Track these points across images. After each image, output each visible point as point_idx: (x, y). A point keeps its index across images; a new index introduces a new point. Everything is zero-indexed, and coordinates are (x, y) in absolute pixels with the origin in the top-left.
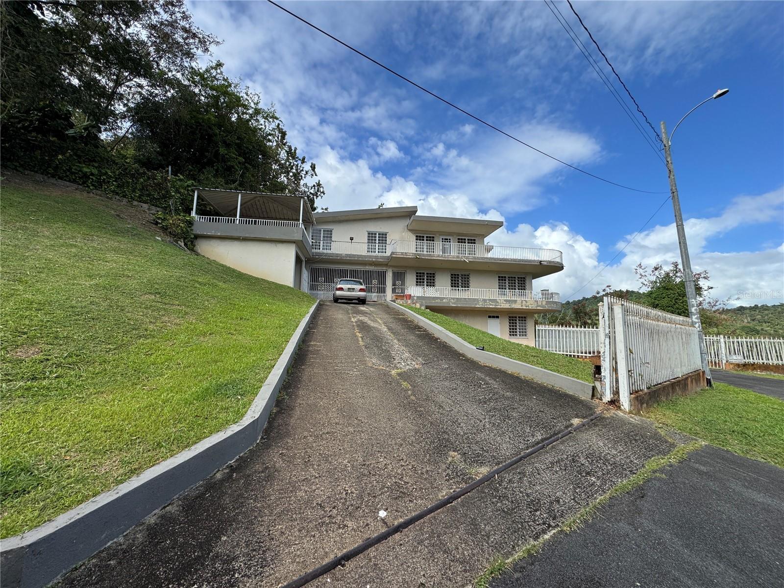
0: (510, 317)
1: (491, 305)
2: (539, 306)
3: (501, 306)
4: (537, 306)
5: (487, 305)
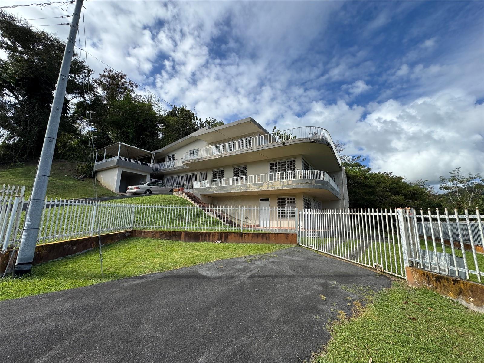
0: (279, 199)
1: (242, 189)
3: (250, 190)
4: (283, 186)
5: (239, 190)
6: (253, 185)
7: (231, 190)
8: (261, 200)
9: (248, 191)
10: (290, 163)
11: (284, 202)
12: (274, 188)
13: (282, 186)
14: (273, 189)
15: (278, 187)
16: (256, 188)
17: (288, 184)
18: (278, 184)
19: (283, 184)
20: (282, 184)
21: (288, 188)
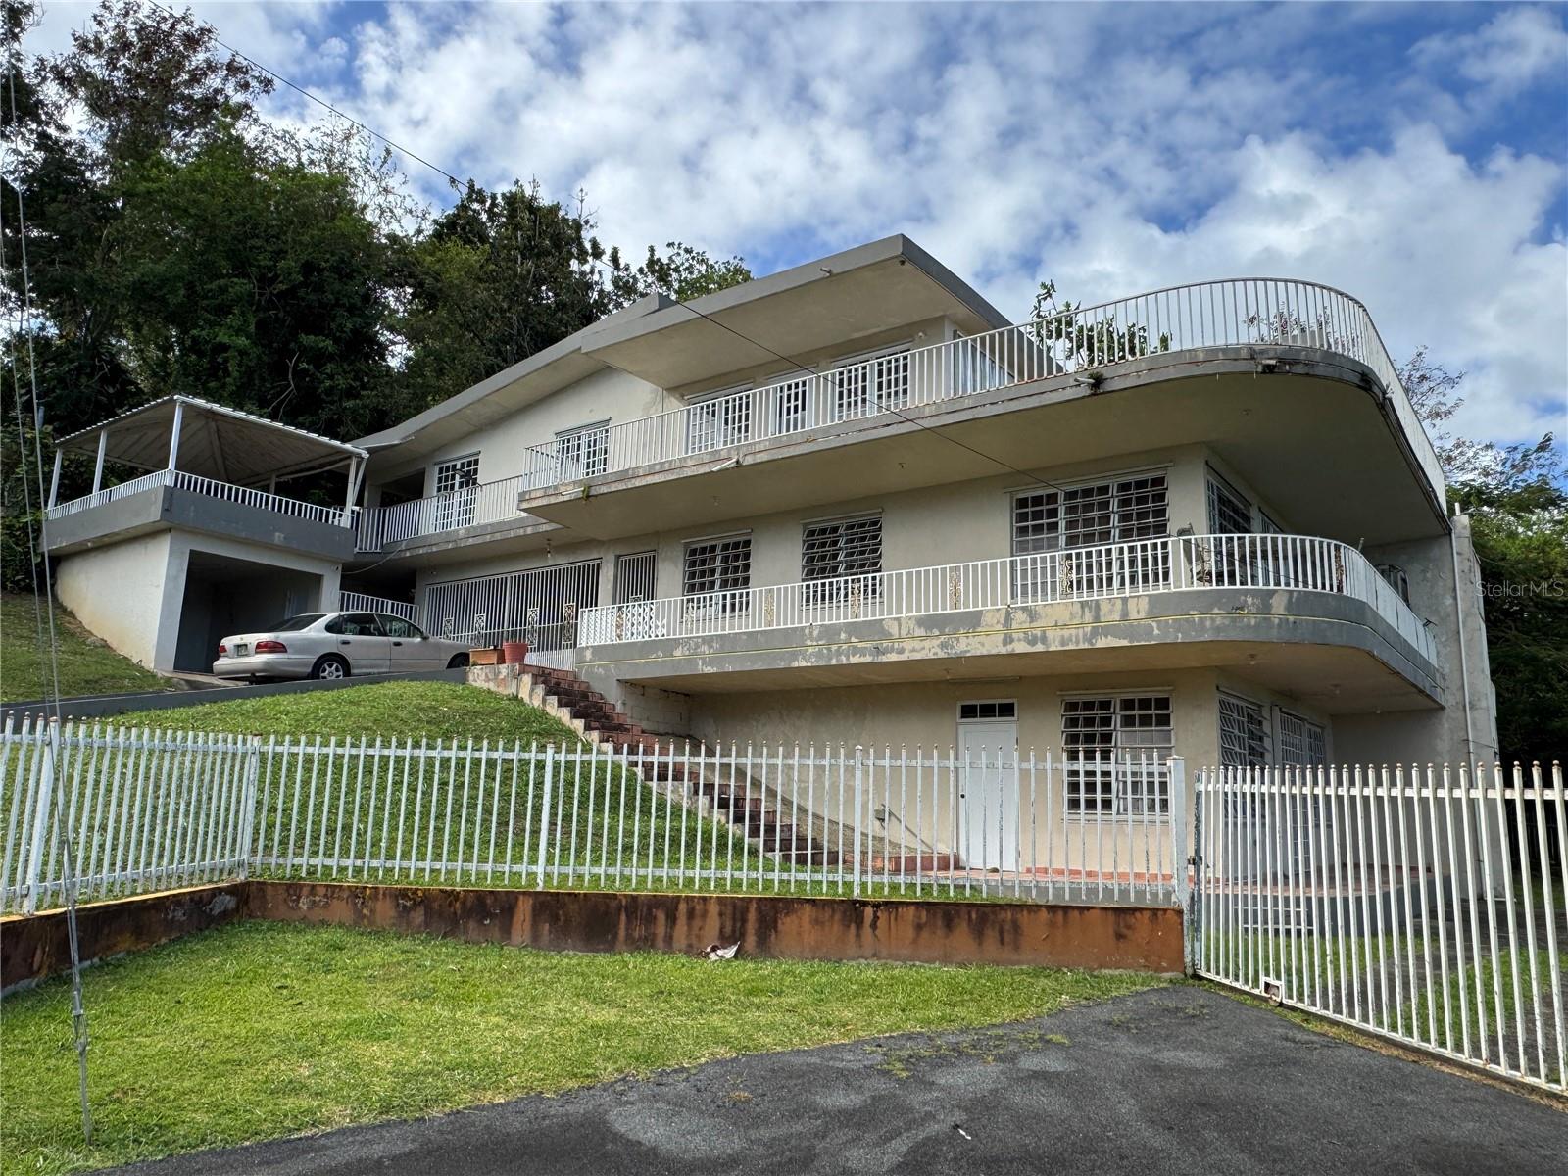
0: (1072, 706)
1: (855, 651)
2: (1107, 631)
3: (901, 651)
4: (1095, 633)
5: (839, 653)
6: (922, 622)
7: (794, 656)
8: (968, 712)
9: (893, 657)
10: (1133, 493)
11: (1106, 722)
12: (1044, 639)
13: (1088, 629)
14: (1039, 648)
15: (1066, 633)
16: (936, 642)
17: (1125, 616)
18: (1065, 618)
19: (1097, 619)
20: (1088, 617)
21: (1125, 643)
